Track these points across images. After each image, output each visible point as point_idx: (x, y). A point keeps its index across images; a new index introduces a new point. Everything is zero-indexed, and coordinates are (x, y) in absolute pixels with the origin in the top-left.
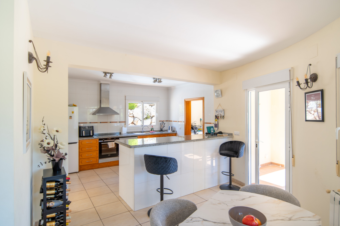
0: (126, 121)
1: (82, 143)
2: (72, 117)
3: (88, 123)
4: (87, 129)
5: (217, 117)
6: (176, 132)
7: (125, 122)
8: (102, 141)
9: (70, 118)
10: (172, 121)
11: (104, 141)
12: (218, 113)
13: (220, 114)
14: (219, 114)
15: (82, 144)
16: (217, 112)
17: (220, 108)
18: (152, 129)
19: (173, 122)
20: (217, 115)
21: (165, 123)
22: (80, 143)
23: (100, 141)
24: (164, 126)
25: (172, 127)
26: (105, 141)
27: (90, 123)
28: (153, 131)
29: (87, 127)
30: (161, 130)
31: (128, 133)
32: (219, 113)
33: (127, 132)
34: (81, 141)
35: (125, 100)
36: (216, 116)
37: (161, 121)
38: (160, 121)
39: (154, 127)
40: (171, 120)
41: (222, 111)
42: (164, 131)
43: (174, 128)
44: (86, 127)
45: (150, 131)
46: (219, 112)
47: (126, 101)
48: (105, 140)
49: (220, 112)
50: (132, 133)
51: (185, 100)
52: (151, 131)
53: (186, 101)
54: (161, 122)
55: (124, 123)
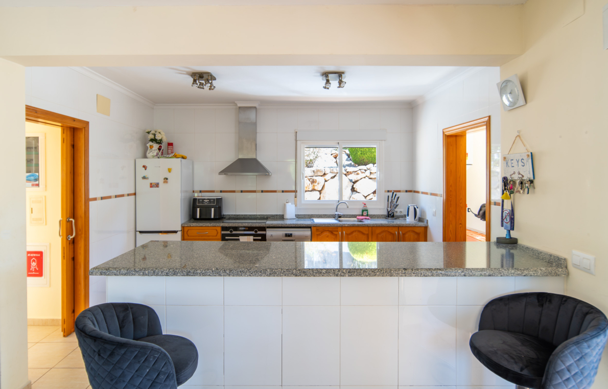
0: (298, 190)
1: (189, 232)
2: (168, 180)
3: (217, 192)
4: (206, 204)
5: (508, 185)
6: (425, 223)
7: (295, 191)
8: (229, 232)
9: (164, 182)
10: (418, 192)
11: (231, 231)
12: (511, 170)
13: (519, 173)
14: (517, 174)
15: (188, 236)
16: (509, 163)
17: (519, 150)
18: (363, 211)
19: (421, 195)
20: (509, 178)
21: (398, 198)
22: (185, 233)
23: (223, 232)
24: (397, 205)
25: (415, 209)
26: (234, 232)
27: (221, 192)
28: (367, 215)
29: (208, 199)
30: (390, 215)
31: (298, 217)
32: (516, 169)
33: (296, 215)
34: (186, 229)
35: (294, 142)
36: (505, 182)
37: (391, 191)
38: (388, 191)
39: (368, 207)
40: (417, 190)
41: (525, 161)
42: (398, 217)
43: (423, 212)
44: (205, 199)
45: (359, 215)
46: (515, 162)
47: (298, 142)
48: (234, 230)
49: (520, 163)
50: (311, 217)
51: (443, 132)
52: (362, 215)
53: (446, 133)
54: (390, 194)
55: (294, 193)
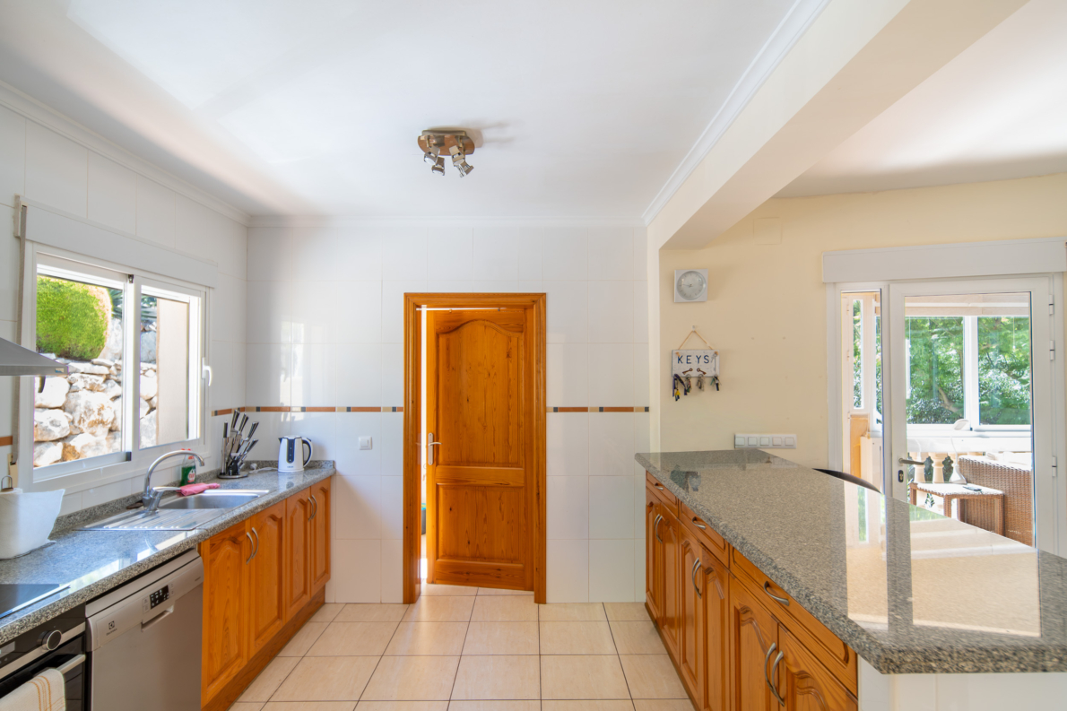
5: (680, 382)
12: (687, 367)
13: (699, 370)
14: (695, 370)
16: (684, 360)
17: (696, 347)
18: (186, 471)
20: (681, 375)
21: (255, 426)
24: (252, 443)
32: (694, 366)
36: (677, 378)
37: (228, 411)
38: (222, 412)
41: (710, 359)
46: (693, 359)
49: (702, 360)
54: (229, 418)
